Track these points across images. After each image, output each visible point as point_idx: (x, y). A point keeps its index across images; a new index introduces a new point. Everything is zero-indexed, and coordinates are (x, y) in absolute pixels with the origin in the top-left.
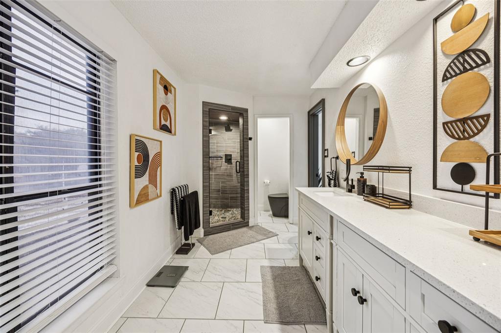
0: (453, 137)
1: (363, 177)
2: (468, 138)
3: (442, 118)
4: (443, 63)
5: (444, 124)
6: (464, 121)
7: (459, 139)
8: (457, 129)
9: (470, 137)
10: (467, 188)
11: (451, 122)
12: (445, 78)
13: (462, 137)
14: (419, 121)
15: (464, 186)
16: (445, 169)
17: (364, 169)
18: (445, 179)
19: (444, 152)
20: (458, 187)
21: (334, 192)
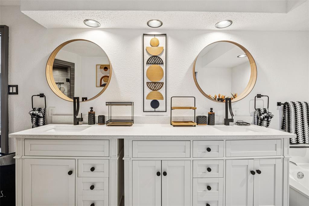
0: (151, 89)
1: (93, 111)
2: (156, 90)
3: (146, 80)
4: (147, 57)
5: (147, 83)
6: (155, 83)
7: (153, 90)
8: (153, 86)
9: (157, 90)
10: (157, 110)
11: (150, 83)
12: (147, 63)
13: (154, 89)
14: (135, 79)
15: (156, 109)
16: (148, 102)
17: (106, 104)
18: (148, 107)
19: (148, 95)
20: (153, 110)
21: (54, 129)
